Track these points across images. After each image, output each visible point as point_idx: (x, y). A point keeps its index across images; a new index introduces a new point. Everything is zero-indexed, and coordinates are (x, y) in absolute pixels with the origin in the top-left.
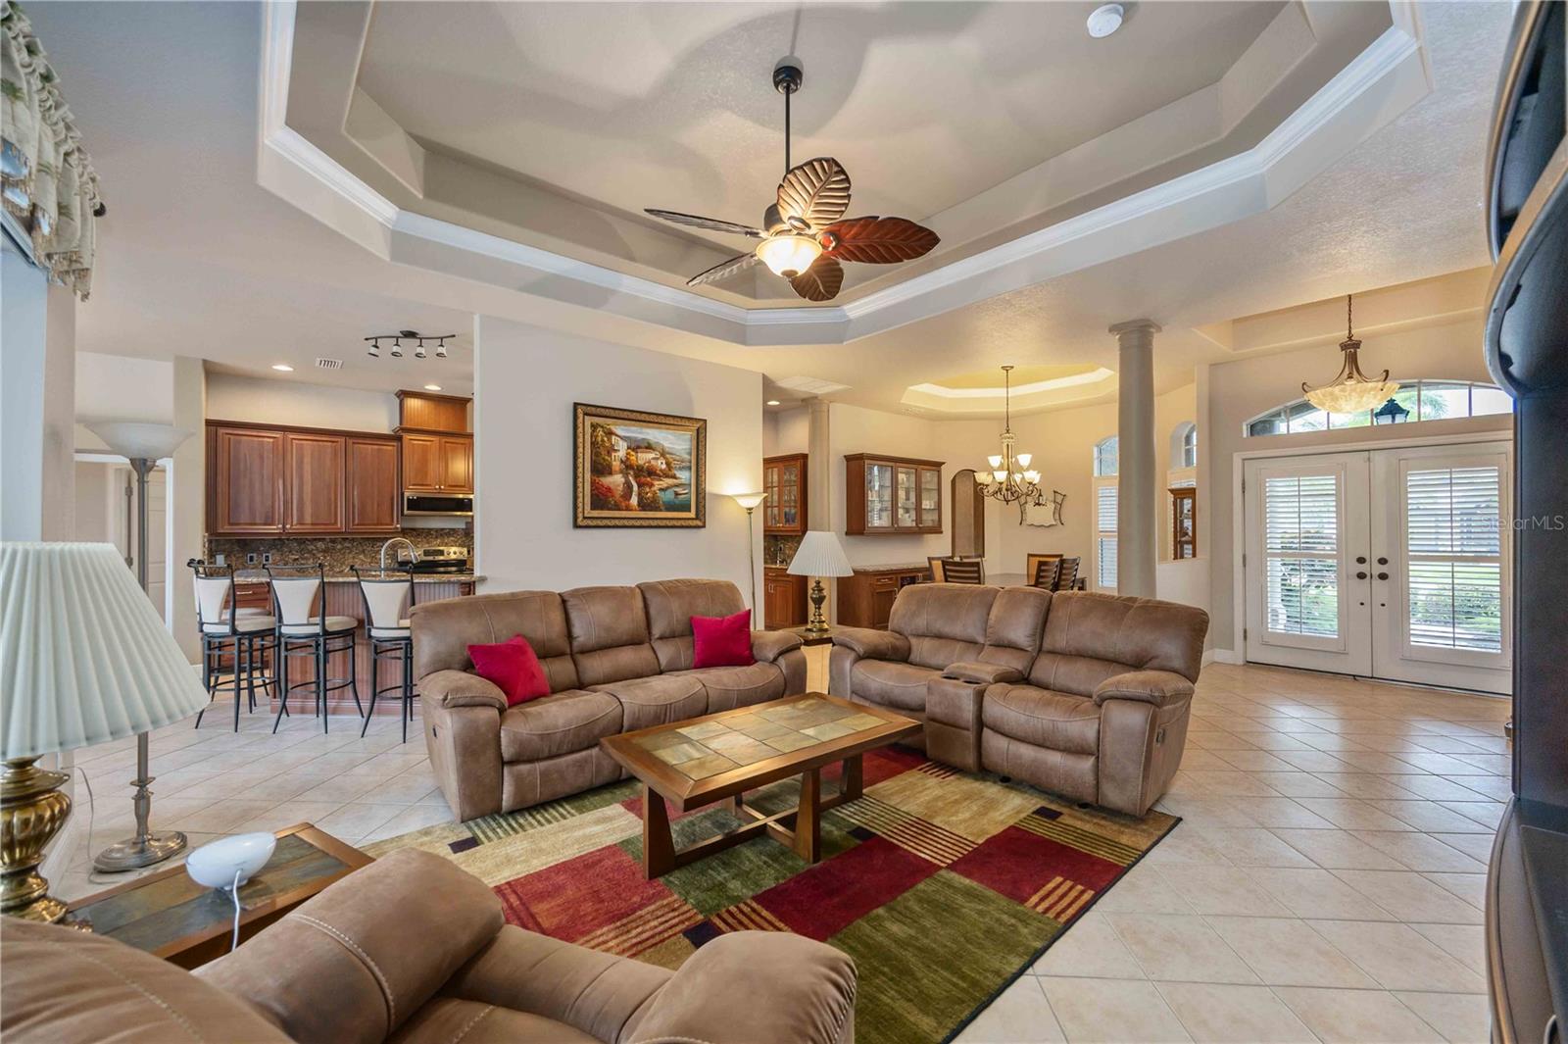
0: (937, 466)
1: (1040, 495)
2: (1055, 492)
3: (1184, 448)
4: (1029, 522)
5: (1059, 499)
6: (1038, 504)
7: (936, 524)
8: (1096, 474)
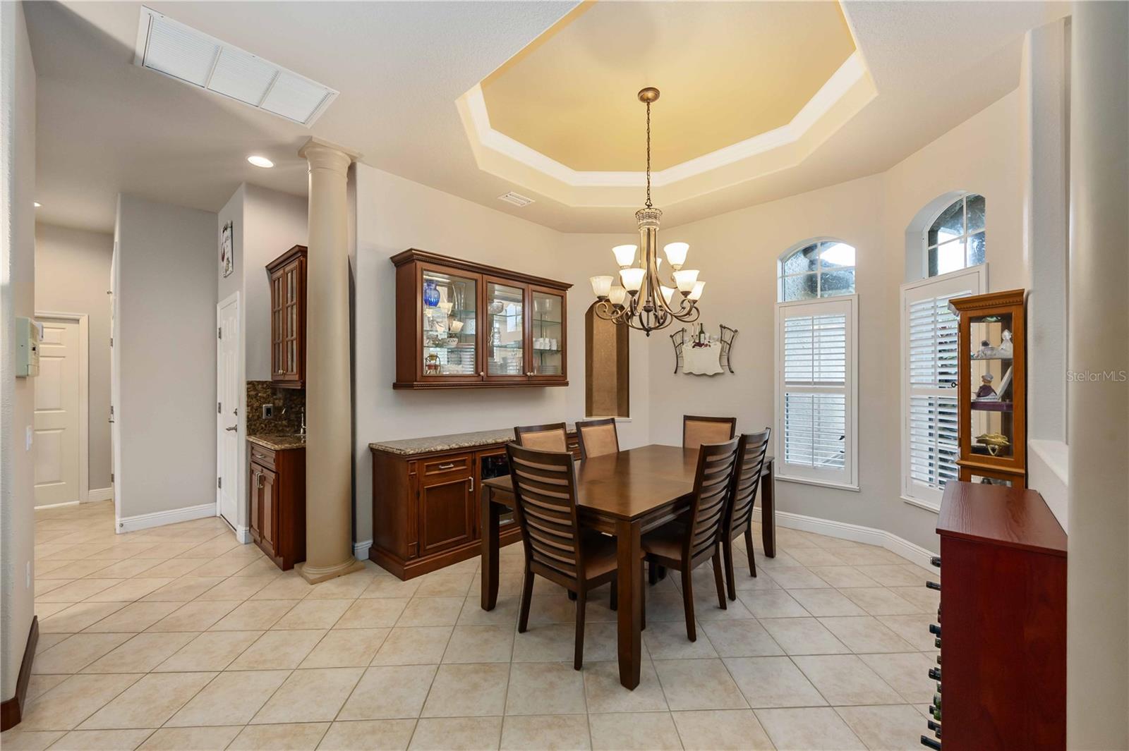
0: (559, 288)
1: (702, 332)
2: (721, 326)
3: (926, 249)
4: (686, 370)
5: (728, 337)
6: (699, 344)
7: (559, 372)
8: (780, 300)
